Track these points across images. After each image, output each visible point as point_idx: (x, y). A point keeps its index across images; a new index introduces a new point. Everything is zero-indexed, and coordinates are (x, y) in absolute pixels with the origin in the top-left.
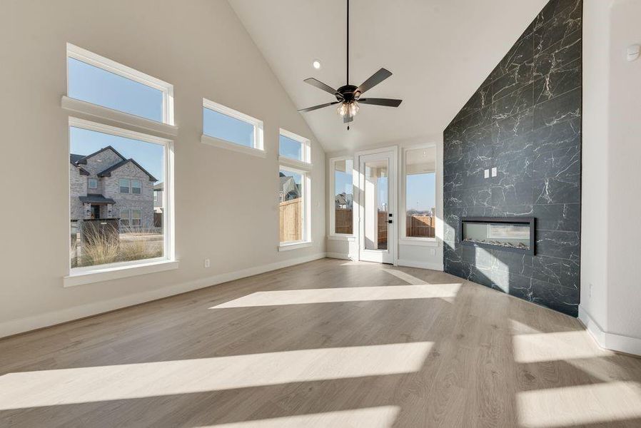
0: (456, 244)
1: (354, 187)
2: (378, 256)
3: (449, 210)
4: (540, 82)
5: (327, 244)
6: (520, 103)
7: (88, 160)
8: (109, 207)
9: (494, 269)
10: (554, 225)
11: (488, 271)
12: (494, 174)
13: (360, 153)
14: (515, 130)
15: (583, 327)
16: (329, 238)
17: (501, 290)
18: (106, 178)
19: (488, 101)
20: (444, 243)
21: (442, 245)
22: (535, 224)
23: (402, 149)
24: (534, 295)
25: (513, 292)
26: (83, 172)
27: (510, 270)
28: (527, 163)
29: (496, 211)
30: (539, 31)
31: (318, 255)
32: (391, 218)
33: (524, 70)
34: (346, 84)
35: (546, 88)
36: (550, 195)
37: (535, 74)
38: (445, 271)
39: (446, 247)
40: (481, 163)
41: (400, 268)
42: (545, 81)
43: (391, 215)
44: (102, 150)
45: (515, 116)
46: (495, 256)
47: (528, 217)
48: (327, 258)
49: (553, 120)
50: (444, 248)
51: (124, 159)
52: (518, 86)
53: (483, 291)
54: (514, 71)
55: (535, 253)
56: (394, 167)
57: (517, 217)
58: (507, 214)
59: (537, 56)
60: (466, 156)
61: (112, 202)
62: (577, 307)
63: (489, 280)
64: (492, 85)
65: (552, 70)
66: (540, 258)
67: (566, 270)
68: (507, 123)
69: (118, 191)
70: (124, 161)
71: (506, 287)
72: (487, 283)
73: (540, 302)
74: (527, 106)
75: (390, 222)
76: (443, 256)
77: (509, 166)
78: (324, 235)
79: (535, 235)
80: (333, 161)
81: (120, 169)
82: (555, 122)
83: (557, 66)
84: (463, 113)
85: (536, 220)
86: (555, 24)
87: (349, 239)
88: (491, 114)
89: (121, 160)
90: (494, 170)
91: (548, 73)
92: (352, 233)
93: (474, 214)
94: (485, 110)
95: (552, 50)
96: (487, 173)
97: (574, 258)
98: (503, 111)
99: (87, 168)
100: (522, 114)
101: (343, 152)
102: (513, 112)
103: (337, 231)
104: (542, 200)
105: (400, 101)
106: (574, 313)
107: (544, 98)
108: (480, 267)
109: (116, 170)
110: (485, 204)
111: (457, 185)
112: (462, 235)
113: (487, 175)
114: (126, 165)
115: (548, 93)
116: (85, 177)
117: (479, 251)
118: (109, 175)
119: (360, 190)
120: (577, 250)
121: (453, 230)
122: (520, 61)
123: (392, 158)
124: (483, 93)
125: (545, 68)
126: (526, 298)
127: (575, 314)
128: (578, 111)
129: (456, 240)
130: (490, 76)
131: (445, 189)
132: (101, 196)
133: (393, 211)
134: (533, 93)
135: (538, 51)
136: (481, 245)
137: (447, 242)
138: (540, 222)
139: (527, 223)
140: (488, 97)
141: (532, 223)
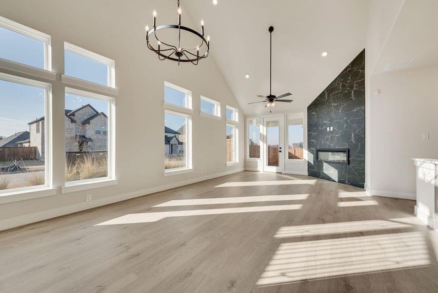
0: (314, 162)
1: (261, 134)
2: (273, 169)
3: (310, 146)
4: (350, 92)
5: (246, 164)
6: (342, 100)
7: (76, 114)
8: (90, 143)
9: (332, 172)
10: (355, 152)
11: (329, 173)
12: (332, 130)
13: (264, 116)
14: (340, 111)
15: (365, 191)
16: (247, 160)
17: (335, 182)
18: (87, 125)
19: (329, 97)
20: (308, 162)
21: (307, 163)
24: (348, 182)
25: (340, 182)
26: (73, 121)
27: (339, 172)
28: (345, 126)
29: (332, 146)
30: (349, 71)
31: (241, 169)
32: (280, 150)
33: (343, 86)
34: (269, 95)
35: (352, 95)
36: (354, 140)
37: (348, 89)
38: (309, 175)
39: (309, 163)
40: (325, 124)
41: (285, 174)
42: (352, 92)
43: (280, 148)
44: (84, 107)
45: (340, 105)
46: (332, 166)
47: (346, 149)
48: (245, 171)
49: (355, 109)
50: (308, 165)
51: (97, 113)
52: (341, 92)
53: (326, 182)
54: (340, 86)
55: (349, 164)
56: (282, 122)
57: (341, 149)
58: (337, 147)
60: (318, 120)
61: (90, 140)
62: (364, 184)
63: (330, 177)
64: (330, 89)
66: (351, 166)
68: (337, 107)
69: (94, 133)
70: (97, 114)
71: (337, 180)
72: (329, 179)
73: (351, 184)
74: (345, 102)
75: (280, 151)
76: (307, 168)
77: (338, 126)
78: (244, 158)
79: (349, 157)
80: (248, 120)
81: (96, 119)
83: (356, 87)
84: (316, 100)
85: (349, 150)
86: (355, 70)
87: (258, 161)
88: (330, 103)
89: (95, 113)
90: (332, 128)
91: (353, 89)
92: (259, 157)
93: (322, 147)
94: (327, 101)
95: (354, 80)
96: (328, 128)
97: (363, 165)
98: (336, 102)
99: (75, 118)
100: (343, 104)
101: (254, 116)
102: (339, 103)
103: (251, 156)
104: (351, 142)
105: (292, 101)
106: (363, 187)
107: (351, 99)
108: (325, 172)
109: (93, 120)
110: (328, 143)
111: (314, 134)
112: (317, 157)
113: (328, 130)
114: (99, 117)
115: (354, 98)
116: (74, 124)
117: (325, 165)
118: (89, 123)
119: (264, 136)
120: (364, 162)
121: (312, 155)
122: (342, 82)
123: (281, 119)
124: (326, 92)
125: (352, 87)
126: (345, 184)
128: (364, 107)
129: (314, 160)
131: (308, 136)
132: (84, 137)
133: (282, 146)
134: (347, 96)
135: (349, 80)
136: (326, 162)
137: (310, 161)
138: (350, 151)
139: (345, 152)
140: (329, 95)
141: (347, 152)
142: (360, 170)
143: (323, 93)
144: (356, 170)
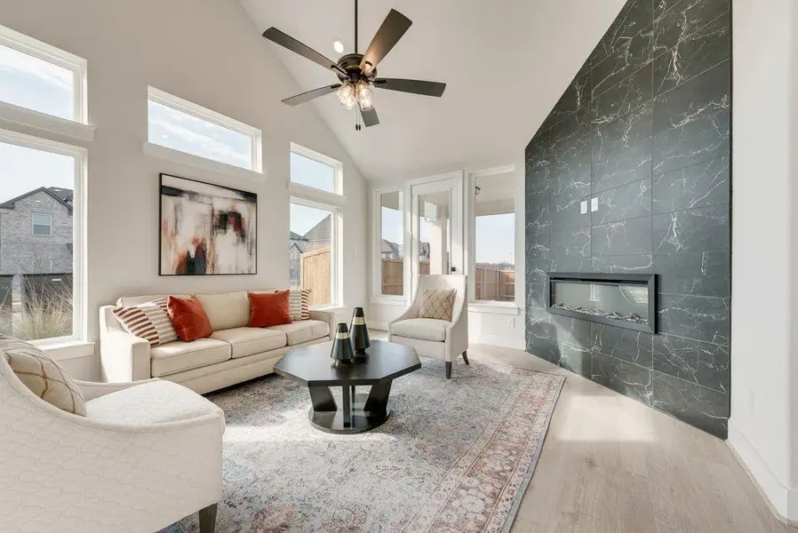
0: (542, 312)
3: (532, 262)
4: (663, 59)
6: (632, 97)
9: (595, 351)
10: (685, 287)
12: (595, 208)
13: (412, 182)
14: (625, 139)
19: (586, 99)
21: (524, 313)
22: (657, 285)
23: (470, 175)
24: (656, 397)
28: (643, 188)
29: (598, 264)
33: (638, 45)
35: (672, 68)
36: (681, 238)
37: (654, 49)
39: (529, 316)
40: (575, 192)
42: (670, 56)
45: (625, 118)
47: (646, 273)
49: (683, 118)
50: (526, 316)
52: (630, 70)
54: (624, 49)
55: (656, 331)
57: (628, 273)
58: (614, 268)
59: (658, 20)
60: (556, 182)
62: (726, 422)
64: (592, 73)
65: (682, 39)
66: (665, 337)
67: (706, 360)
68: (613, 129)
73: (666, 409)
74: (643, 100)
76: (524, 328)
77: (616, 194)
79: (656, 303)
80: (377, 192)
82: (688, 120)
83: (691, 30)
85: (657, 277)
88: (592, 117)
90: (595, 201)
91: (675, 44)
92: (401, 294)
93: (567, 268)
94: (581, 113)
95: (682, 6)
96: (584, 205)
97: (719, 340)
100: (637, 112)
102: (622, 112)
104: (668, 246)
105: (442, 86)
107: (671, 83)
108: (574, 347)
110: (582, 252)
111: (543, 226)
112: (549, 299)
113: (584, 210)
115: (676, 75)
120: (725, 329)
122: (632, 32)
124: (577, 87)
125: (670, 37)
126: (644, 401)
127: (722, 433)
130: (588, 60)
131: (528, 232)
134: (653, 78)
135: (659, 12)
138: (661, 280)
139: (644, 283)
140: (586, 91)
141: (652, 281)
142: (706, 358)
143: (569, 95)
144: (690, 357)
